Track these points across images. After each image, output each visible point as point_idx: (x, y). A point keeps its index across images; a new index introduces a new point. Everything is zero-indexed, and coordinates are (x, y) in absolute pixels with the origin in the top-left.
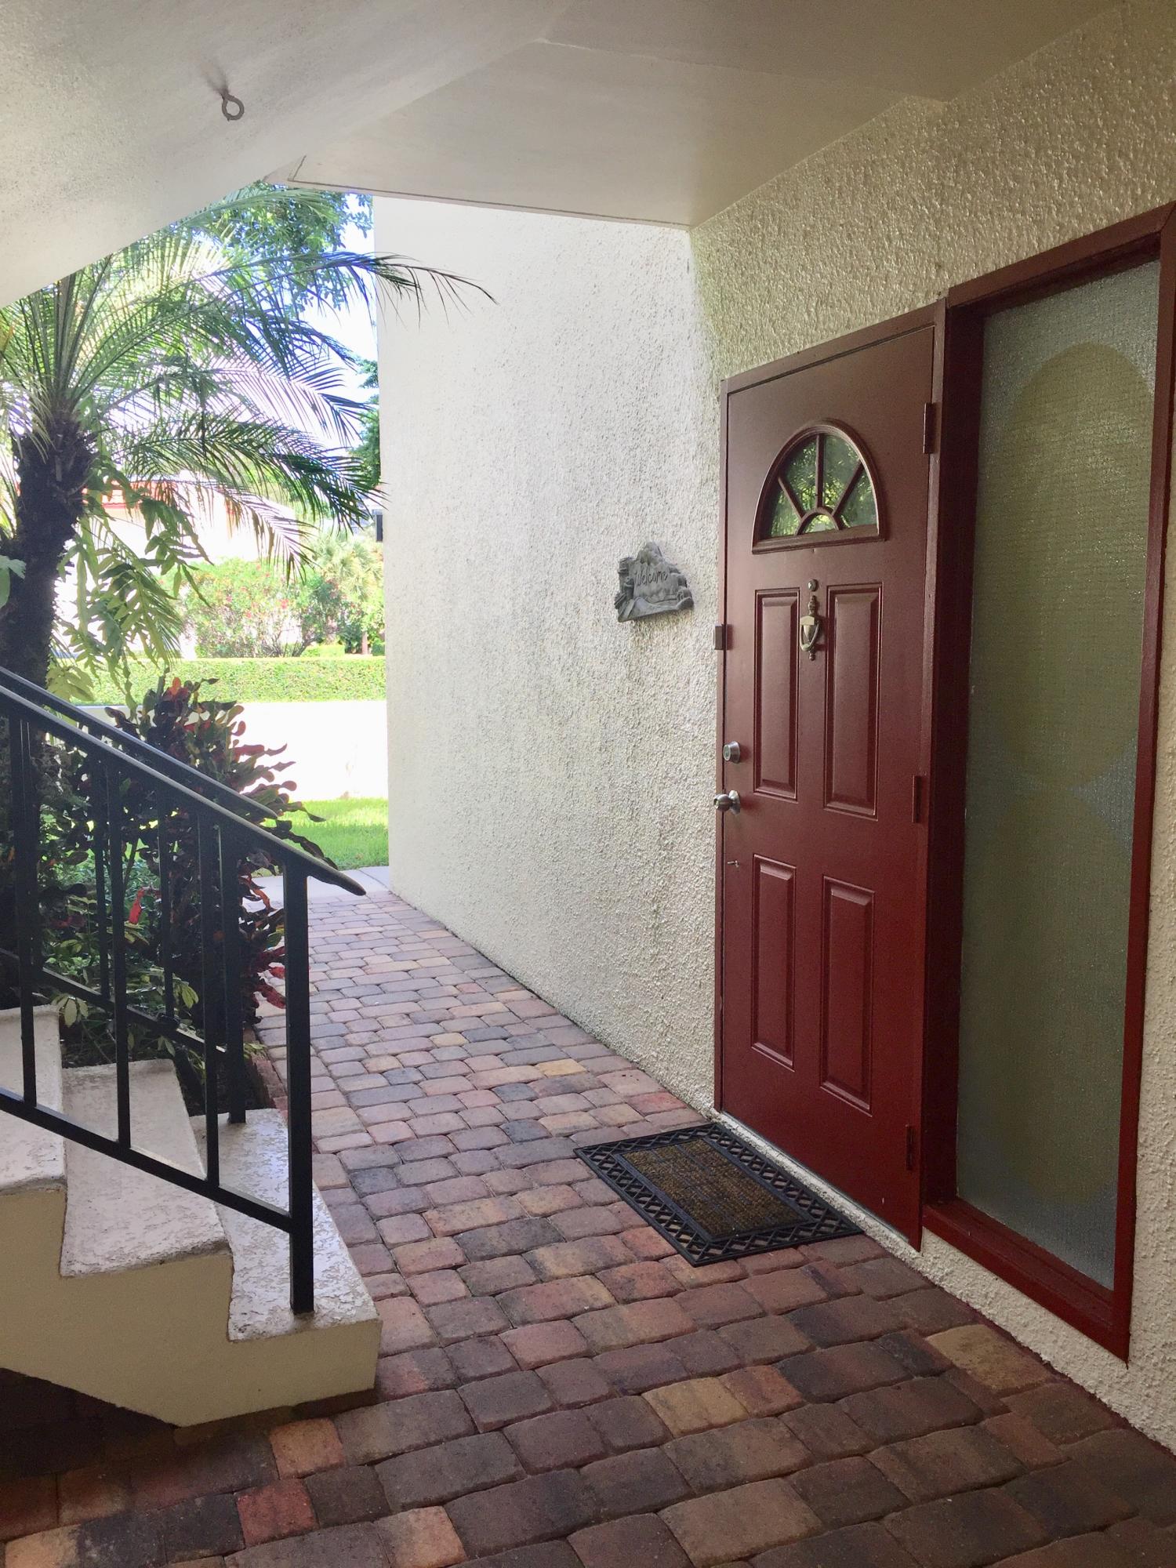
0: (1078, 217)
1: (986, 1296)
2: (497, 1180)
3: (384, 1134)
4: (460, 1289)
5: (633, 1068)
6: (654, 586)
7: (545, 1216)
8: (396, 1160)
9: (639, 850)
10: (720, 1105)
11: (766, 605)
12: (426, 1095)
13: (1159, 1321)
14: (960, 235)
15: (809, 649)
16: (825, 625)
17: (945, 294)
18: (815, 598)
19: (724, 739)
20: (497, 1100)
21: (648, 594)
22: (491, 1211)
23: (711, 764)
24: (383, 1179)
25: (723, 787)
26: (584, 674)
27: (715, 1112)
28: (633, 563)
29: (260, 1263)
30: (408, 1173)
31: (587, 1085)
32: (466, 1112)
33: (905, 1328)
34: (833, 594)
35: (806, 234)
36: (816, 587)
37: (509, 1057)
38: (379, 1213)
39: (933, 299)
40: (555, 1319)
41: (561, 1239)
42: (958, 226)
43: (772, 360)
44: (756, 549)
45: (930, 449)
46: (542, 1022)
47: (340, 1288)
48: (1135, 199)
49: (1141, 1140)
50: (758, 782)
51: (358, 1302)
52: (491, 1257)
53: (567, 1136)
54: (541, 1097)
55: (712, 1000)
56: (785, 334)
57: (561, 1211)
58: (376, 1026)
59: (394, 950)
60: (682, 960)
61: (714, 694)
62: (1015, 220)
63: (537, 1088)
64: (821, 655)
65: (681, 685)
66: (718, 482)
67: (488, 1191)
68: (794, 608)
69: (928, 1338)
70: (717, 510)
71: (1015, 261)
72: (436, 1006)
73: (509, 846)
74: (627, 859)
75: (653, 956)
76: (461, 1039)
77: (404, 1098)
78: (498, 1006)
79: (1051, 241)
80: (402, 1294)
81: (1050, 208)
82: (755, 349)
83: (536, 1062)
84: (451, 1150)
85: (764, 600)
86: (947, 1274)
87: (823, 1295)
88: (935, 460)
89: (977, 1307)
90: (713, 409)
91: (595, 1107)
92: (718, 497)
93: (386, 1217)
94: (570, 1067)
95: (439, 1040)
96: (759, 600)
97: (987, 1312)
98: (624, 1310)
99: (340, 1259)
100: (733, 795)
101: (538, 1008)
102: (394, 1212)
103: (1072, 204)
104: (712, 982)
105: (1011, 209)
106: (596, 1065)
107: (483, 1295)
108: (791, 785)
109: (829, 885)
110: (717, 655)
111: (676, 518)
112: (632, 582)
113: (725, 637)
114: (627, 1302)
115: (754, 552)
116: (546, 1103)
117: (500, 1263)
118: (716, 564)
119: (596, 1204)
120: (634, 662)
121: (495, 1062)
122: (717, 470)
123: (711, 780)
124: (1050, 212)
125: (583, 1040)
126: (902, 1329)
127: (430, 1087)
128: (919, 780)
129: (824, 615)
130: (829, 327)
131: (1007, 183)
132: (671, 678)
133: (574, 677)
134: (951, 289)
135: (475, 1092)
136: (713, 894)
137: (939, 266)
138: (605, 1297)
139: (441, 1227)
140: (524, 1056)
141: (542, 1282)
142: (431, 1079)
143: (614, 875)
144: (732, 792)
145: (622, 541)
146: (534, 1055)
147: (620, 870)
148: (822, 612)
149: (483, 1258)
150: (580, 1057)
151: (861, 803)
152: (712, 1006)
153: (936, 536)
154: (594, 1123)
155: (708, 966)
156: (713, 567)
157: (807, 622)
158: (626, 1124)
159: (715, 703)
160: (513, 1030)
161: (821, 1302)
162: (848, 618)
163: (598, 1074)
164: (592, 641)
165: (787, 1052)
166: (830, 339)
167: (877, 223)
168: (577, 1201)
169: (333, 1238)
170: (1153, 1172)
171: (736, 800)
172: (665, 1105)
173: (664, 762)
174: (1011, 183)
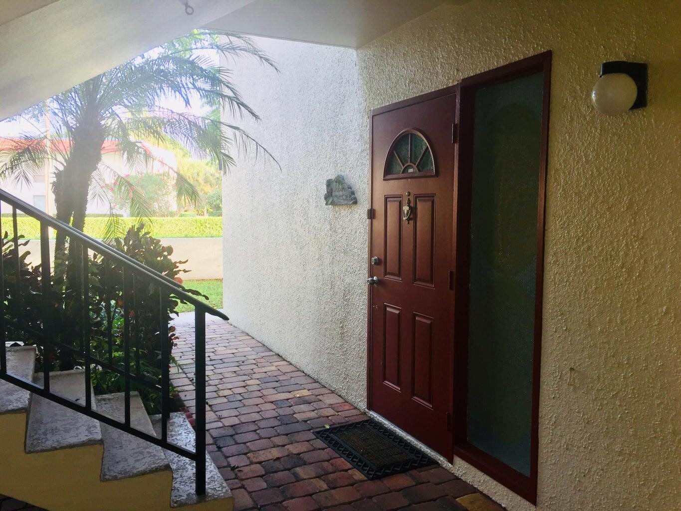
0: (512, 54)
1: (479, 482)
2: (278, 440)
3: (227, 422)
4: (264, 485)
5: (332, 393)
6: (341, 193)
7: (299, 454)
8: (234, 433)
9: (335, 301)
10: (370, 407)
11: (389, 201)
12: (244, 406)
13: (548, 489)
14: (466, 58)
15: (406, 219)
16: (413, 210)
17: (461, 81)
18: (409, 199)
19: (371, 254)
20: (275, 407)
21: (339, 196)
22: (275, 453)
23: (365, 266)
24: (230, 441)
25: (371, 276)
26: (311, 227)
27: (366, 410)
28: (332, 182)
29: (181, 475)
30: (238, 438)
31: (313, 400)
32: (262, 412)
33: (447, 495)
34: (416, 198)
35: (404, 54)
36: (409, 194)
37: (280, 389)
38: (228, 455)
39: (456, 83)
40: (305, 496)
41: (305, 463)
42: (465, 55)
43: (391, 103)
44: (385, 178)
45: (455, 142)
46: (294, 374)
47: (216, 485)
48: (534, 50)
49: (540, 416)
50: (386, 273)
51: (224, 491)
52: (276, 472)
53: (306, 421)
54: (294, 405)
55: (366, 363)
56: (396, 93)
57: (305, 452)
58: (221, 377)
59: (227, 344)
60: (353, 347)
61: (367, 237)
62: (487, 54)
63: (291, 402)
64: (412, 222)
65: (353, 233)
66: (368, 151)
67: (274, 445)
68: (400, 202)
69: (457, 500)
70: (368, 162)
71: (488, 70)
72: (246, 368)
73: (278, 300)
74: (330, 305)
75: (340, 345)
76: (258, 382)
77: (235, 407)
78: (273, 368)
79: (502, 63)
80: (240, 488)
81: (501, 51)
82: (384, 98)
83: (291, 390)
84: (257, 428)
85: (388, 199)
86: (464, 474)
87: (414, 483)
88: (456, 146)
89: (476, 486)
90: (367, 122)
91: (316, 409)
92: (369, 157)
93: (231, 457)
94: (305, 393)
95: (249, 382)
96: (386, 199)
97: (480, 488)
98: (333, 491)
99: (215, 473)
100: (375, 278)
101: (291, 368)
102: (235, 454)
103: (510, 49)
104: (366, 356)
105: (486, 50)
106: (316, 392)
107: (274, 487)
108: (399, 275)
109: (415, 315)
110: (368, 221)
111: (351, 165)
112: (332, 190)
113: (372, 214)
114: (334, 488)
115: (384, 180)
116: (296, 408)
117: (280, 474)
118: (368, 184)
119: (319, 449)
120: (333, 224)
121: (274, 391)
122: (368, 146)
123: (365, 272)
124: (501, 52)
125: (311, 381)
126: (446, 496)
127: (246, 402)
128: (451, 273)
129: (413, 206)
130: (414, 91)
131: (484, 40)
132: (348, 230)
133: (307, 229)
134: (462, 79)
135: (266, 404)
136: (367, 320)
137: (458, 70)
138: (325, 487)
139: (254, 460)
140: (285, 389)
141: (298, 481)
142: (247, 399)
143: (324, 312)
144: (375, 277)
145: (328, 173)
146: (290, 388)
147: (326, 310)
148: (412, 205)
149: (273, 472)
150: (310, 388)
151: (427, 282)
152: (366, 366)
153: (457, 176)
154: (317, 416)
155: (364, 349)
156: (366, 185)
157: (406, 209)
158: (330, 416)
159: (367, 240)
160: (281, 378)
161: (413, 486)
162: (422, 208)
163: (317, 396)
164: (315, 214)
165: (398, 385)
166: (415, 96)
167: (433, 52)
168: (312, 448)
169: (211, 465)
170: (545, 429)
171: (376, 280)
172: (347, 408)
173: (345, 265)
174: (486, 39)
